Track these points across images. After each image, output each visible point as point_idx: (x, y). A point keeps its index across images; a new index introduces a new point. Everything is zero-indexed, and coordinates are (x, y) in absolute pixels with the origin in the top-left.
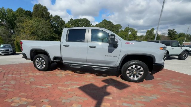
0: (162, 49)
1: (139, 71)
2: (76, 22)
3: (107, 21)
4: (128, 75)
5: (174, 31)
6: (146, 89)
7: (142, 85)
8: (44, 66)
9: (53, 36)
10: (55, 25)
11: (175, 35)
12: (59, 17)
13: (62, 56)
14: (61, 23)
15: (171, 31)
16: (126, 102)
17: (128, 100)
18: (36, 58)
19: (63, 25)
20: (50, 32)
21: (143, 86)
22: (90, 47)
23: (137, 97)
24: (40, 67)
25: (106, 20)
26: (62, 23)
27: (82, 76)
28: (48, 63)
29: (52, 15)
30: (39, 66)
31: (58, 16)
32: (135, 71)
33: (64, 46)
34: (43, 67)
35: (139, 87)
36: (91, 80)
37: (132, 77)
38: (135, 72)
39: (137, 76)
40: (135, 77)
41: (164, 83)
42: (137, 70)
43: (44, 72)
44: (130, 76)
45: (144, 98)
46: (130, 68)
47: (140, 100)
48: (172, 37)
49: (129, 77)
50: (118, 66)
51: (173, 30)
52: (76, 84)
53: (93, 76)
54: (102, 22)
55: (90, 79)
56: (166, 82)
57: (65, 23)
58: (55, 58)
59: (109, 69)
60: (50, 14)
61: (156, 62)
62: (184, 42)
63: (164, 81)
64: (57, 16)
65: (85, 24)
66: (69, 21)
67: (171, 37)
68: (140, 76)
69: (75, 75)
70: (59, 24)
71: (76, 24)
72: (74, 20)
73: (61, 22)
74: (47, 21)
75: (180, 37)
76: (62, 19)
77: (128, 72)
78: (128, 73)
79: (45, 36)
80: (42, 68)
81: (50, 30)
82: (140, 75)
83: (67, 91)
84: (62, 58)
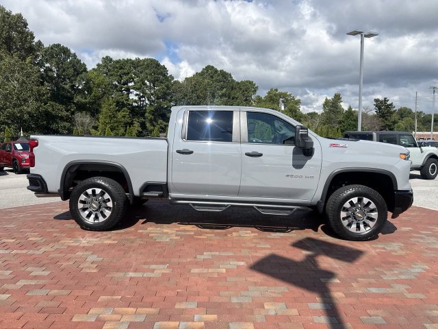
0: (404, 156)
1: (368, 212)
2: (121, 68)
3: (216, 71)
4: (345, 223)
5: (388, 103)
6: (393, 253)
7: (379, 246)
8: (108, 213)
9: (50, 109)
10: (50, 74)
11: (392, 113)
12: (66, 51)
13: (170, 181)
14: (71, 70)
15: (381, 102)
16: (370, 285)
17: (373, 281)
18: (83, 190)
19: (78, 74)
20: (39, 97)
21: (384, 249)
22: (248, 154)
23: (387, 273)
24: (93, 216)
25: (213, 67)
26: (75, 70)
27: (226, 235)
28: (121, 204)
29: (40, 43)
30: (89, 216)
31: (63, 47)
32: (358, 211)
33: (179, 152)
34: (104, 216)
35: (378, 250)
36: (259, 243)
37: (354, 226)
38: (360, 215)
39: (366, 225)
40: (362, 226)
41: (422, 238)
42: (363, 208)
43: (105, 233)
44: (350, 225)
45: (401, 273)
46: (347, 205)
47: (396, 278)
48: (386, 119)
49: (347, 228)
50: (318, 202)
51: (386, 100)
52: (229, 257)
53: (256, 234)
54: (202, 72)
55: (255, 241)
56: (422, 234)
57: (85, 70)
58: (148, 187)
59: (298, 209)
60: (34, 38)
61: (400, 188)
62: (414, 130)
63: (418, 233)
64: (58, 45)
65: (151, 74)
66: (101, 63)
67: (383, 117)
68: (372, 224)
69: (207, 233)
70: (64, 70)
71: (125, 74)
72: (118, 62)
73: (73, 66)
74: (24, 59)
75: (402, 117)
76: (74, 55)
77: (343, 214)
78: (344, 219)
79: (21, 111)
80: (101, 219)
81: (38, 91)
82: (372, 219)
83: (222, 278)
84: (170, 186)
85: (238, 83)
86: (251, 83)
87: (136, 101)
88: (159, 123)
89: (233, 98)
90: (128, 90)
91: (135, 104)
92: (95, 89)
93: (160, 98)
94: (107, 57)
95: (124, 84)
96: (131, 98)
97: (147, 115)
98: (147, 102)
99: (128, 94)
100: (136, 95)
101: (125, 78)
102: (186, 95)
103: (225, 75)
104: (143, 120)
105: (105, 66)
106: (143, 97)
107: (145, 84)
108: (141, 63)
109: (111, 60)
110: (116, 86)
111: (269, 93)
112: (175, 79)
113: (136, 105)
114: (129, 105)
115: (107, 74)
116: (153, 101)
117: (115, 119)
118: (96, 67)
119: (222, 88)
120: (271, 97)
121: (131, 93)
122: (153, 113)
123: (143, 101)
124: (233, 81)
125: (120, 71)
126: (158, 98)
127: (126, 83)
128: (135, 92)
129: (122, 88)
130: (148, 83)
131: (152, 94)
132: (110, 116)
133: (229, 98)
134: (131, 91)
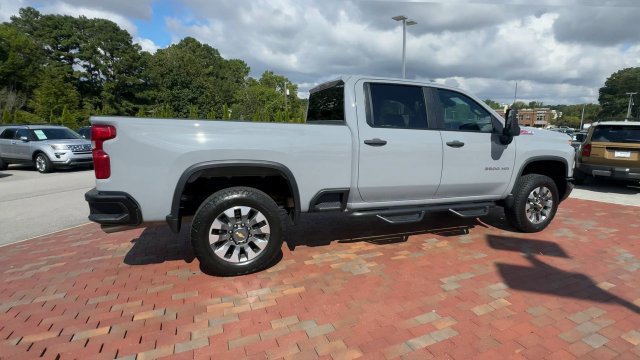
85: (227, 61)
86: (242, 62)
87: (85, 75)
88: (124, 104)
89: (222, 79)
90: (71, 59)
91: (82, 79)
92: (11, 53)
93: (123, 72)
94: (29, 9)
95: (62, 50)
96: (75, 70)
97: (103, 93)
98: (102, 76)
99: (71, 64)
100: (84, 66)
101: (64, 43)
102: (171, 71)
103: (209, 51)
104: (98, 100)
105: (27, 21)
106: (94, 69)
107: (98, 53)
108: (90, 24)
109: (37, 14)
110: (49, 52)
111: (264, 76)
112: (143, 50)
113: (86, 79)
114: (75, 79)
115: (30, 33)
116: (114, 77)
117: (64, 98)
118: (10, 21)
119: (207, 66)
120: (266, 80)
121: (76, 63)
122: (114, 91)
123: (96, 75)
124: (221, 58)
125: (55, 32)
126: (120, 72)
127: (66, 49)
128: (82, 63)
129: (59, 55)
130: (102, 52)
131: (110, 67)
132: (55, 93)
133: (217, 77)
134: (76, 60)
